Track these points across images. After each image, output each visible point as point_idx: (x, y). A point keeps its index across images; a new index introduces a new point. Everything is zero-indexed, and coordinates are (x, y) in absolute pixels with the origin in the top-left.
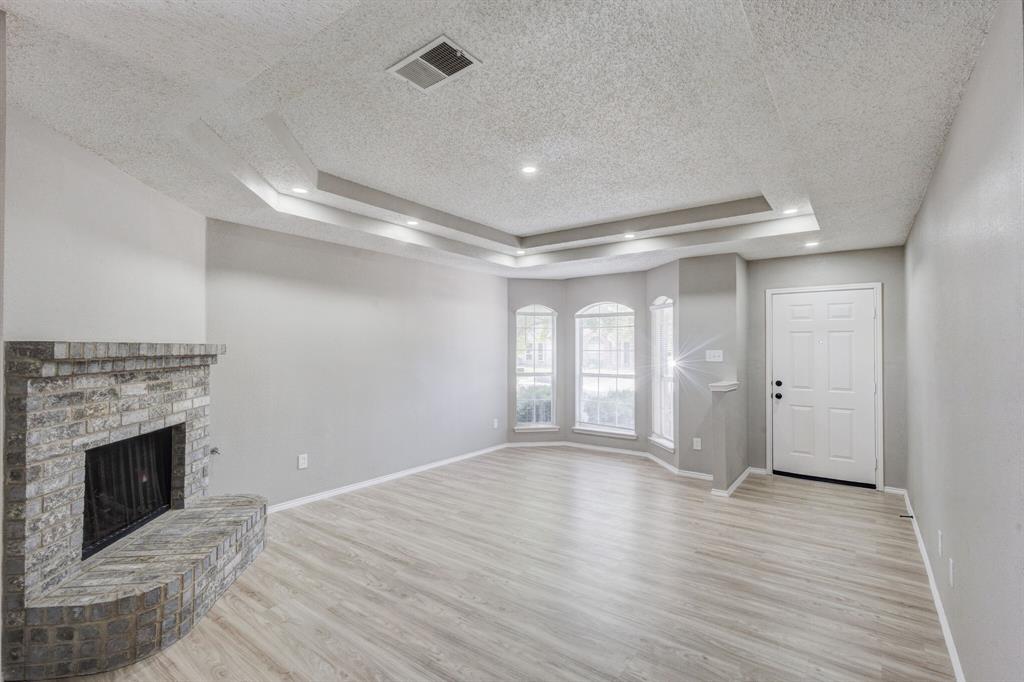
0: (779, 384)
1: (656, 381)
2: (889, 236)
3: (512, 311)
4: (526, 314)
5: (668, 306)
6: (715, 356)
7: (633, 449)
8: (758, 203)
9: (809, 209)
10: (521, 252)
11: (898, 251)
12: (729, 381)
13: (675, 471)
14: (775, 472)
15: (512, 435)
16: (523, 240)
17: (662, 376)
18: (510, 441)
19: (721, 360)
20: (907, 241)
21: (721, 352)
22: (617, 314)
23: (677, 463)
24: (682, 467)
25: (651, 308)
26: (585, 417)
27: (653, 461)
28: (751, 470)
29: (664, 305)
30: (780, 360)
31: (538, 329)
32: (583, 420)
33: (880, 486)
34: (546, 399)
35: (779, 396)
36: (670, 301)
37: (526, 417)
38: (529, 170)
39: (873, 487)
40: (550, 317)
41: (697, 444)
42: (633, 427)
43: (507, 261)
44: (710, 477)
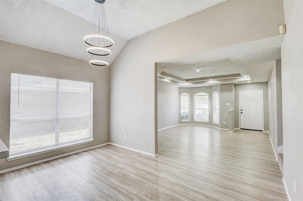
0: (242, 110)
1: (214, 110)
2: (265, 80)
3: (180, 94)
4: (183, 95)
5: (217, 94)
6: (228, 104)
7: (209, 125)
8: (239, 75)
9: (249, 76)
10: (185, 82)
11: (267, 83)
12: (232, 109)
13: (220, 129)
14: (241, 129)
15: (180, 122)
16: (187, 80)
17: (215, 109)
18: (179, 124)
19: (230, 105)
20: (268, 81)
21: (230, 104)
22: (204, 95)
23: (220, 127)
24: (221, 128)
25: (213, 94)
26: (196, 118)
27: (214, 128)
28: (236, 128)
29: (215, 94)
30: (242, 105)
31: (185, 98)
32: (196, 119)
33: (263, 131)
34: (187, 114)
35: (242, 113)
36: (217, 93)
37: (183, 118)
38: (198, 71)
39: (262, 131)
40: (188, 96)
41: (224, 123)
42: (208, 120)
43: (182, 84)
44: (229, 130)
